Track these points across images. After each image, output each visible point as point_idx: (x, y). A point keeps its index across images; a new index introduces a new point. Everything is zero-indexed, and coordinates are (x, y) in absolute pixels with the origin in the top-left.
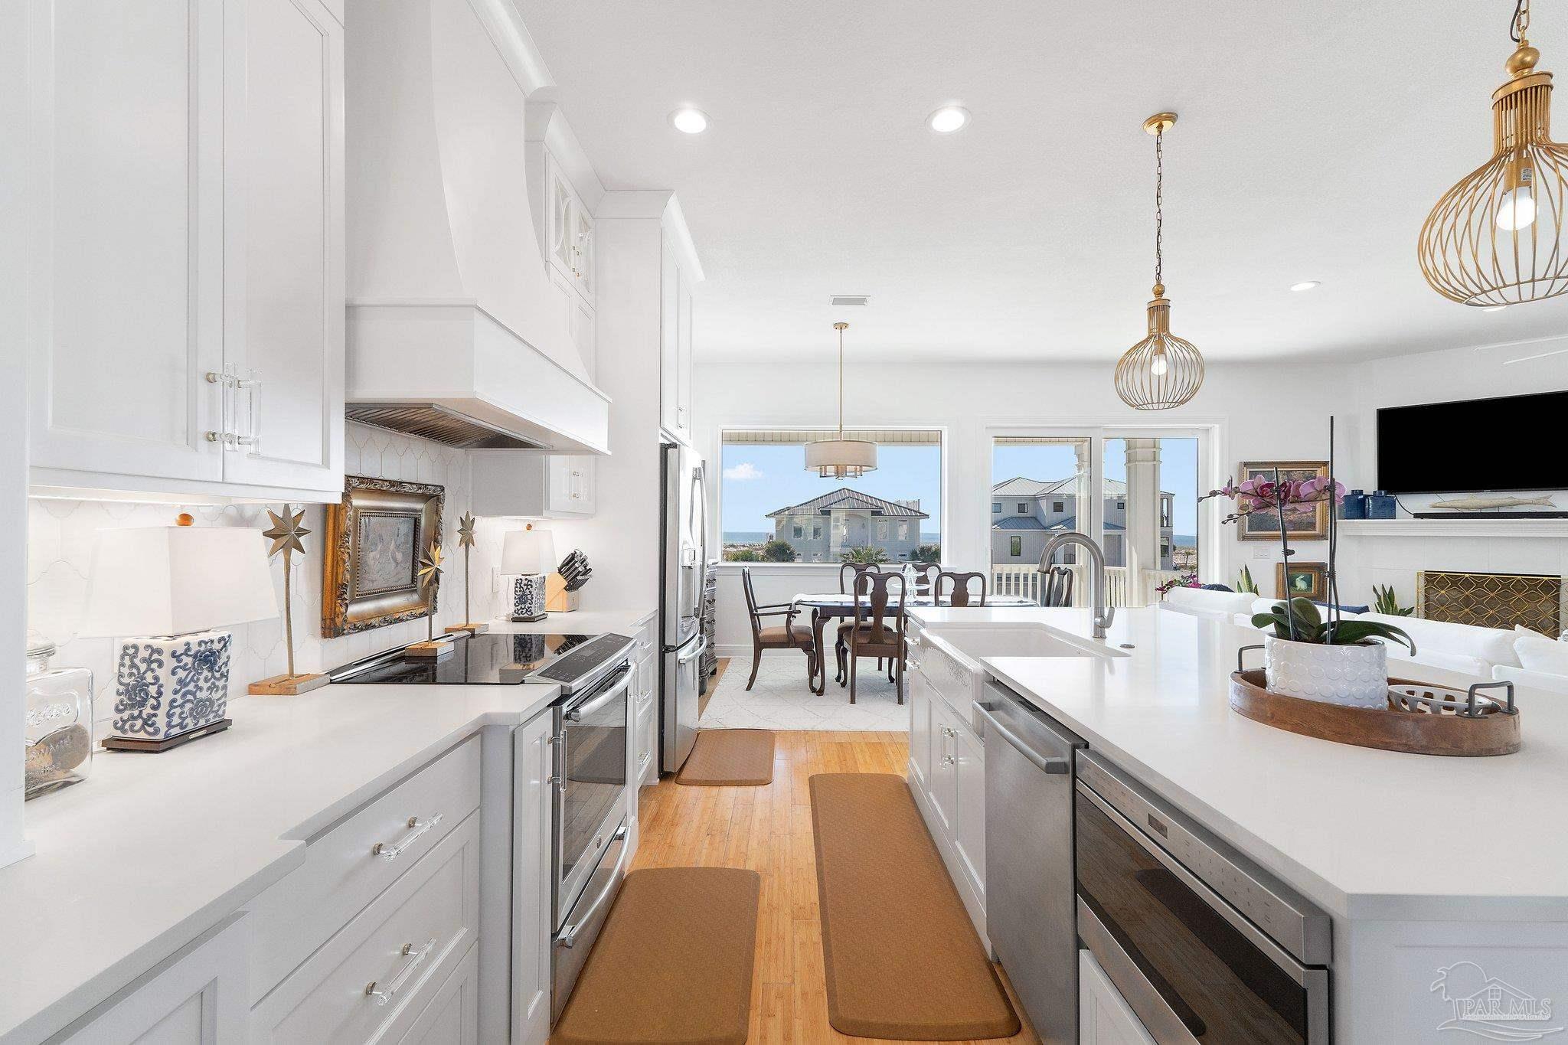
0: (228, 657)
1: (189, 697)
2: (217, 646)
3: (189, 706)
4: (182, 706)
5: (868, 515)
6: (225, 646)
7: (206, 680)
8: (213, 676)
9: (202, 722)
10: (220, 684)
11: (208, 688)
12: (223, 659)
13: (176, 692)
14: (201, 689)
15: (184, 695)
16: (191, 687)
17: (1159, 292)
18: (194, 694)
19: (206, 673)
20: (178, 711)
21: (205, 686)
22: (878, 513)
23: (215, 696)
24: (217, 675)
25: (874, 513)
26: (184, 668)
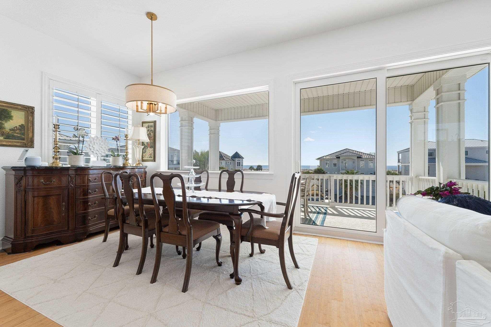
5: (356, 158)
22: (360, 157)
25: (358, 157)
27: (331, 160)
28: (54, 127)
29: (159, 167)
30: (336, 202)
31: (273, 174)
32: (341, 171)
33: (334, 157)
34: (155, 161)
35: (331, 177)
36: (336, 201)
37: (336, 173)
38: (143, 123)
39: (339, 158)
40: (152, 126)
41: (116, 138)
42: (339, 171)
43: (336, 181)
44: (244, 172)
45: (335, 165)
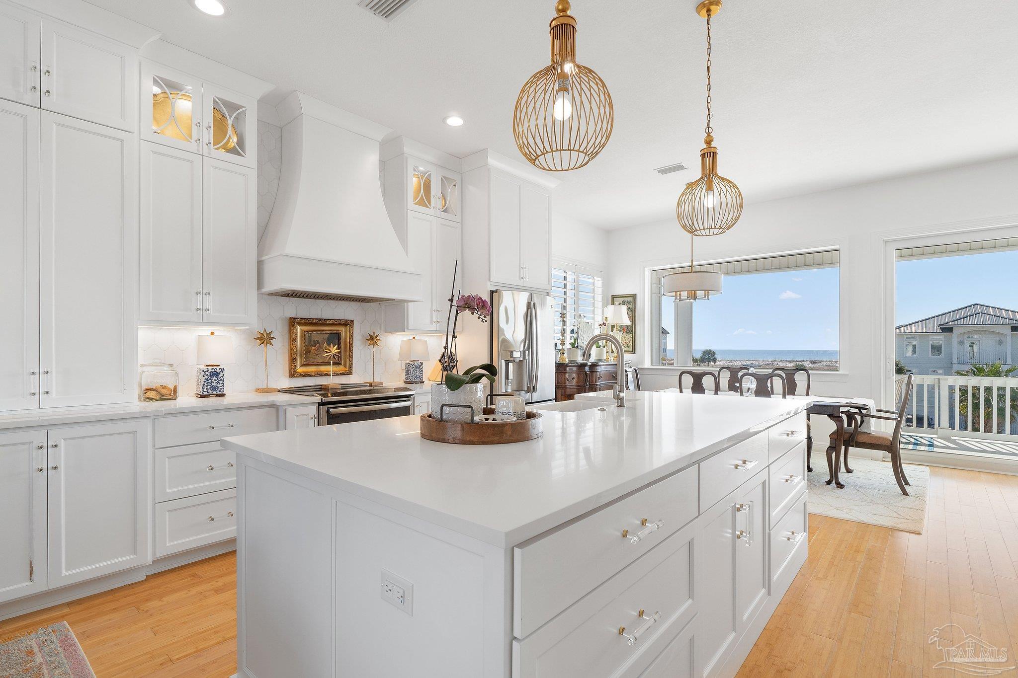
0: (224, 375)
1: (209, 384)
2: (218, 371)
3: (209, 387)
4: (207, 386)
5: (1007, 331)
6: (222, 371)
7: (215, 380)
8: (218, 379)
9: (215, 392)
10: (221, 382)
11: (216, 383)
12: (221, 374)
13: (205, 382)
14: (213, 382)
15: (208, 383)
16: (210, 381)
17: (709, 142)
18: (211, 383)
19: (215, 378)
20: (206, 387)
21: (215, 382)
23: (219, 385)
24: (220, 379)
26: (207, 375)
27: (924, 335)
28: (561, 317)
29: (642, 362)
30: (953, 428)
31: (848, 375)
32: (956, 367)
33: (933, 327)
34: (634, 353)
35: (941, 381)
36: (952, 426)
37: (940, 371)
38: (614, 297)
39: (950, 330)
40: (630, 302)
41: (603, 324)
42: (951, 368)
43: (951, 389)
44: (810, 372)
45: (937, 349)
